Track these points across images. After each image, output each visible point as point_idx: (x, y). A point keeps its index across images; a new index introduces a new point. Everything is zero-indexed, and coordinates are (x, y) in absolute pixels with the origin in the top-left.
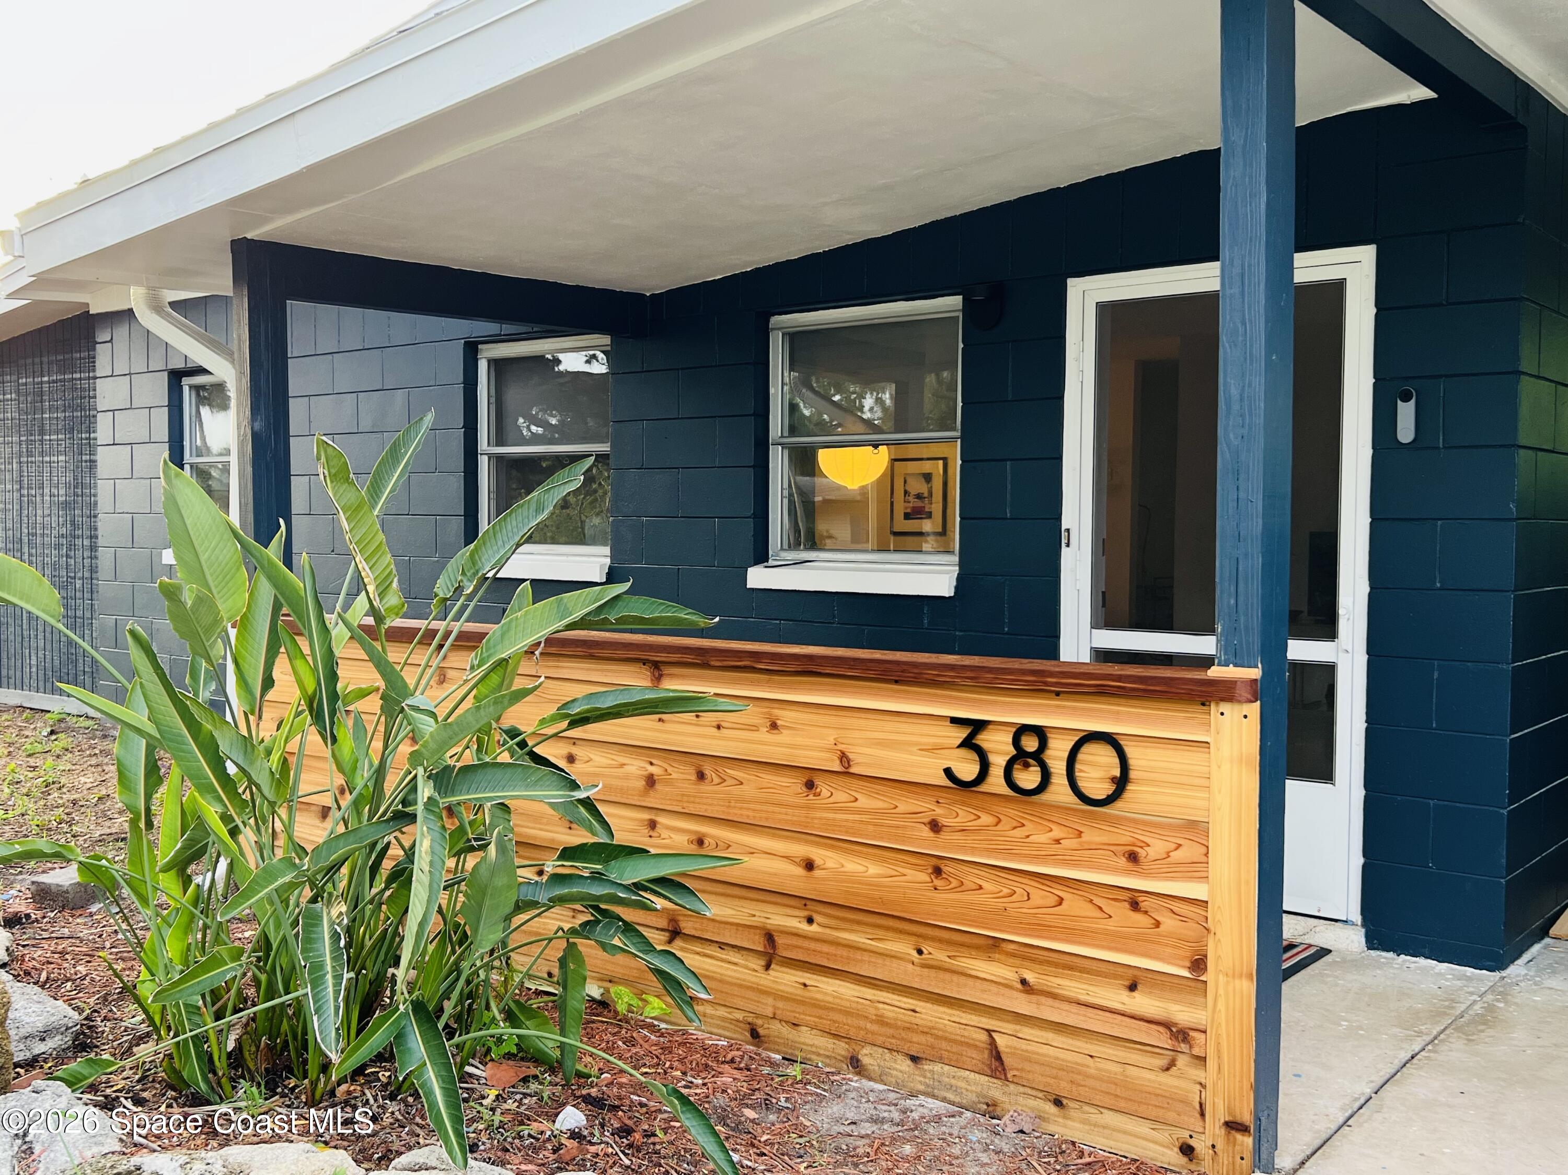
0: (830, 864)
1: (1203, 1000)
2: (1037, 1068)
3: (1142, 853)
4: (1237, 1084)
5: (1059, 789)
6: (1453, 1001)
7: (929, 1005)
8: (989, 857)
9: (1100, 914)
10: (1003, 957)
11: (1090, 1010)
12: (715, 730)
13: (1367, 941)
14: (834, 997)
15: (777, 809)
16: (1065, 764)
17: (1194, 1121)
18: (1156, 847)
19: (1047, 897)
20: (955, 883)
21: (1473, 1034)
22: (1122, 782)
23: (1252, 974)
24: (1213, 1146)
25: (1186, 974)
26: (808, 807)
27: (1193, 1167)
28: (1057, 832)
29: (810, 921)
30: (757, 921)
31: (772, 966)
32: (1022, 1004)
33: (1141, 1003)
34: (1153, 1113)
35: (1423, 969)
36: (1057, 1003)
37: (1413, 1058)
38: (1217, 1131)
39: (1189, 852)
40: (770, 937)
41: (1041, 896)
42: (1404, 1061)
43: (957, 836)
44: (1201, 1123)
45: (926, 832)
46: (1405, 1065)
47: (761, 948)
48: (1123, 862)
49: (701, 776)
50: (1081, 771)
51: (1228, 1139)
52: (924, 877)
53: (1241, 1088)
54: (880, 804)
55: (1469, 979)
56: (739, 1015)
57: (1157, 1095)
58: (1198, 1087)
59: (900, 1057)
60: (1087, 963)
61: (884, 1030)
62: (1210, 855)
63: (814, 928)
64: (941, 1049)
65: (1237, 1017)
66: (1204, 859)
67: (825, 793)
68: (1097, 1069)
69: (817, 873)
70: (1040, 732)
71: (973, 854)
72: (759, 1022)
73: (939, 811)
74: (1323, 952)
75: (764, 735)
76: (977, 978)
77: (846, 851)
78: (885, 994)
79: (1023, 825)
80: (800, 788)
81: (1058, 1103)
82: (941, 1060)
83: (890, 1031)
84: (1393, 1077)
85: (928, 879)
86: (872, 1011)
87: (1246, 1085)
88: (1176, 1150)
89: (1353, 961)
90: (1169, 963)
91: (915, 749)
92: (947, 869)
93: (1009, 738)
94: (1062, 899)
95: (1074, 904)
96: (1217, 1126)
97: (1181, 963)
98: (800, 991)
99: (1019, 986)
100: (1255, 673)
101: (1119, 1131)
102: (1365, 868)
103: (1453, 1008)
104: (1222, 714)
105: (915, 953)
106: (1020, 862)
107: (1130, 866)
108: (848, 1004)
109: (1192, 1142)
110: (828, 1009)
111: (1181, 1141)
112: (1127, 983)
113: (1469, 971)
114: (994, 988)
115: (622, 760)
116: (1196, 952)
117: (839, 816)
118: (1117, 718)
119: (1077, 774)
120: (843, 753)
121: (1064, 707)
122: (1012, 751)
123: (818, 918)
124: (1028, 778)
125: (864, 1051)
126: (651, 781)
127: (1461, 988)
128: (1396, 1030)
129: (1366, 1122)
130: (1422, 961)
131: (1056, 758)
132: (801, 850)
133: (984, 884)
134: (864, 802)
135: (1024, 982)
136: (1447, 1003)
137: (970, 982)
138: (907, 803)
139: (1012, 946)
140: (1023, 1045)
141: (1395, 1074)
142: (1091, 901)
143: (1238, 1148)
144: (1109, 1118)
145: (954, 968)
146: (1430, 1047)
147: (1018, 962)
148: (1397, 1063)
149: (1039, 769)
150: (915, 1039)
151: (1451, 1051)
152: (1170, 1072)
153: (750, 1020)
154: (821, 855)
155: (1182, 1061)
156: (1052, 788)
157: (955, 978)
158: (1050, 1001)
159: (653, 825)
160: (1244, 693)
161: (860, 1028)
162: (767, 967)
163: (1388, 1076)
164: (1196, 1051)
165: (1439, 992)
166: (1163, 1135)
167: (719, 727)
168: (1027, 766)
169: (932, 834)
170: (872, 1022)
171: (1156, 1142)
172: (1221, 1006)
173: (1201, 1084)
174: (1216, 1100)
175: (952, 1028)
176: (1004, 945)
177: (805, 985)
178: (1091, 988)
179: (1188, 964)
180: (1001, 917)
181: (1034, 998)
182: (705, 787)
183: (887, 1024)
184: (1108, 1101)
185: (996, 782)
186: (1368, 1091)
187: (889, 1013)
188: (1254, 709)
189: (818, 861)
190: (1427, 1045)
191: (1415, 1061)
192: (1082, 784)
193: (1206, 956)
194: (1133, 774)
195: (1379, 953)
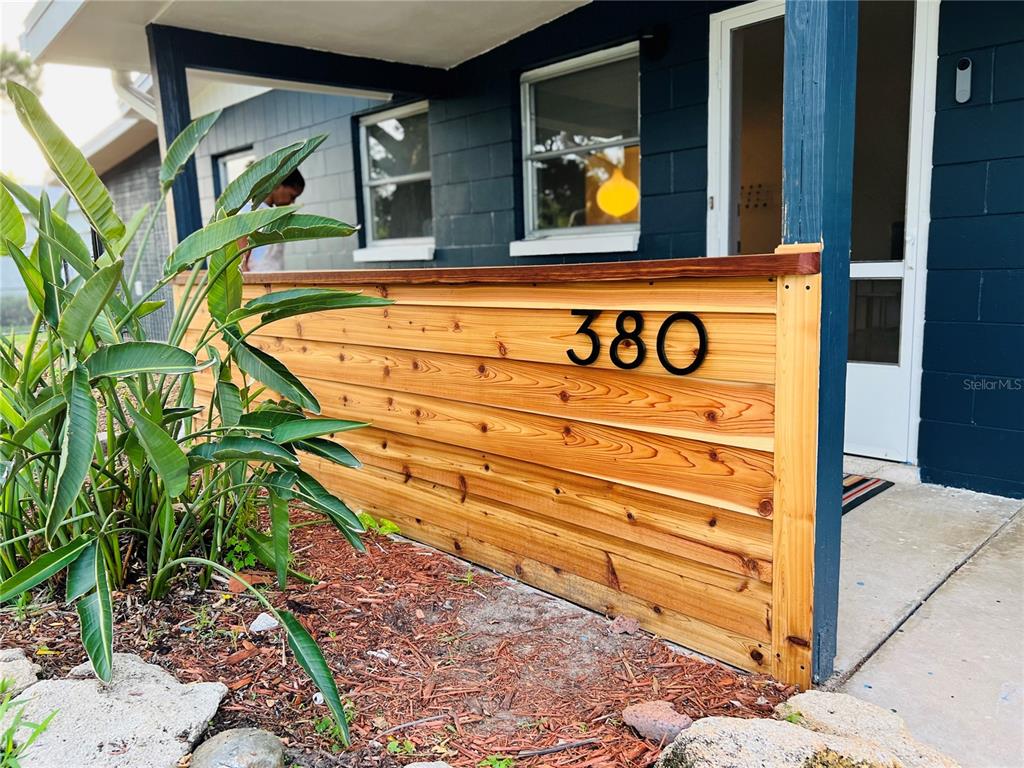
0: (497, 427)
1: (770, 535)
2: (641, 583)
3: (719, 412)
4: (798, 607)
5: (653, 363)
6: (988, 522)
7: (565, 531)
8: (602, 419)
9: (685, 464)
10: (615, 497)
11: (680, 541)
12: (421, 332)
13: (921, 477)
14: (504, 523)
15: (461, 388)
16: (656, 341)
17: (762, 633)
18: (731, 408)
19: (645, 450)
20: (579, 440)
21: (1006, 550)
22: (702, 354)
23: (811, 516)
24: (778, 655)
25: (756, 514)
26: (482, 386)
27: (762, 670)
28: (652, 398)
29: (487, 468)
30: (456, 467)
31: (466, 500)
32: (629, 533)
33: (720, 536)
34: (731, 624)
35: (964, 497)
36: (654, 534)
37: (956, 569)
38: (781, 643)
39: (758, 411)
40: (462, 479)
41: (641, 449)
42: (949, 572)
43: (580, 403)
44: (768, 636)
45: (558, 401)
46: (949, 576)
47: (457, 488)
48: (703, 419)
49: (416, 366)
50: (670, 346)
51: (791, 651)
52: (558, 435)
53: (802, 610)
54: (528, 382)
55: (1001, 505)
56: (448, 533)
57: (733, 611)
58: (766, 607)
59: (547, 568)
60: (677, 503)
61: (536, 548)
62: (776, 413)
63: (489, 473)
64: (574, 564)
65: (799, 551)
66: (770, 417)
67: (492, 375)
68: (685, 586)
69: (489, 433)
70: (638, 317)
71: (590, 417)
72: (460, 538)
73: (567, 385)
74: (889, 484)
75: (451, 333)
76: (597, 512)
77: (506, 417)
78: (536, 522)
79: (627, 393)
80: (476, 372)
81: (657, 610)
82: (573, 571)
83: (541, 549)
84: (939, 586)
85: (561, 437)
86: (528, 533)
87: (806, 608)
88: (748, 655)
89: (910, 491)
90: (741, 504)
91: (548, 337)
92: (574, 429)
93: (613, 323)
94: (657, 451)
95: (666, 456)
96: (781, 639)
97: (752, 505)
98: (483, 518)
99: (626, 519)
100: (818, 247)
101: (702, 636)
102: (922, 426)
103: (987, 528)
104: (787, 287)
105: (554, 492)
106: (625, 422)
107: (709, 424)
108: (512, 528)
109: (761, 650)
110: (500, 530)
111: (752, 648)
112: (708, 520)
113: (1001, 498)
114: (609, 520)
115: (371, 357)
116: (763, 496)
117: (501, 391)
118: (698, 298)
119: (666, 349)
120: (501, 344)
121: (656, 293)
122: (617, 333)
123: (491, 466)
124: (629, 355)
125: (524, 563)
126: (387, 371)
127: (995, 512)
128: (943, 546)
129: (915, 627)
130: (964, 491)
131: (650, 337)
132: (478, 417)
133: (600, 440)
134: (517, 380)
135: (630, 516)
136: (983, 524)
137: (592, 514)
138: (545, 380)
139: (621, 488)
140: (631, 564)
141: (943, 583)
142: (679, 453)
143: (798, 659)
144: (695, 625)
145: (581, 504)
146: (971, 561)
147: (625, 500)
148: (943, 575)
149: (636, 347)
150: (557, 556)
151: (988, 564)
152: (743, 593)
153: (454, 536)
154: (492, 421)
155: (752, 585)
156: (647, 362)
157: (582, 511)
158: (649, 532)
159: (390, 402)
160: (807, 266)
161: (521, 546)
162: (463, 500)
163: (936, 585)
164: (764, 578)
165: (978, 515)
166: (737, 643)
167: (423, 330)
168: (628, 345)
169: (562, 403)
170: (528, 542)
171: (733, 648)
172: (785, 541)
173: (768, 604)
174: (781, 618)
175: (581, 548)
176: (615, 487)
177: (486, 514)
178: (680, 523)
179: (757, 506)
180: (612, 466)
181: (637, 529)
182: (419, 375)
183: (538, 544)
184: (695, 612)
185: (605, 360)
186: (919, 598)
187: (539, 535)
188: (816, 280)
189: (489, 426)
190: (969, 558)
191: (958, 572)
192: (669, 357)
193: (772, 500)
194: (711, 347)
195: (930, 485)
